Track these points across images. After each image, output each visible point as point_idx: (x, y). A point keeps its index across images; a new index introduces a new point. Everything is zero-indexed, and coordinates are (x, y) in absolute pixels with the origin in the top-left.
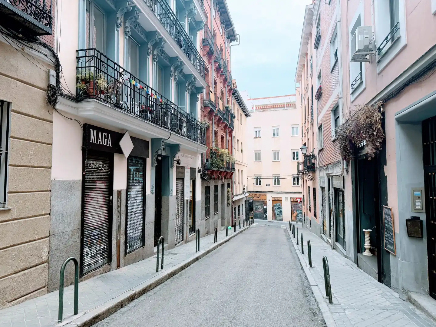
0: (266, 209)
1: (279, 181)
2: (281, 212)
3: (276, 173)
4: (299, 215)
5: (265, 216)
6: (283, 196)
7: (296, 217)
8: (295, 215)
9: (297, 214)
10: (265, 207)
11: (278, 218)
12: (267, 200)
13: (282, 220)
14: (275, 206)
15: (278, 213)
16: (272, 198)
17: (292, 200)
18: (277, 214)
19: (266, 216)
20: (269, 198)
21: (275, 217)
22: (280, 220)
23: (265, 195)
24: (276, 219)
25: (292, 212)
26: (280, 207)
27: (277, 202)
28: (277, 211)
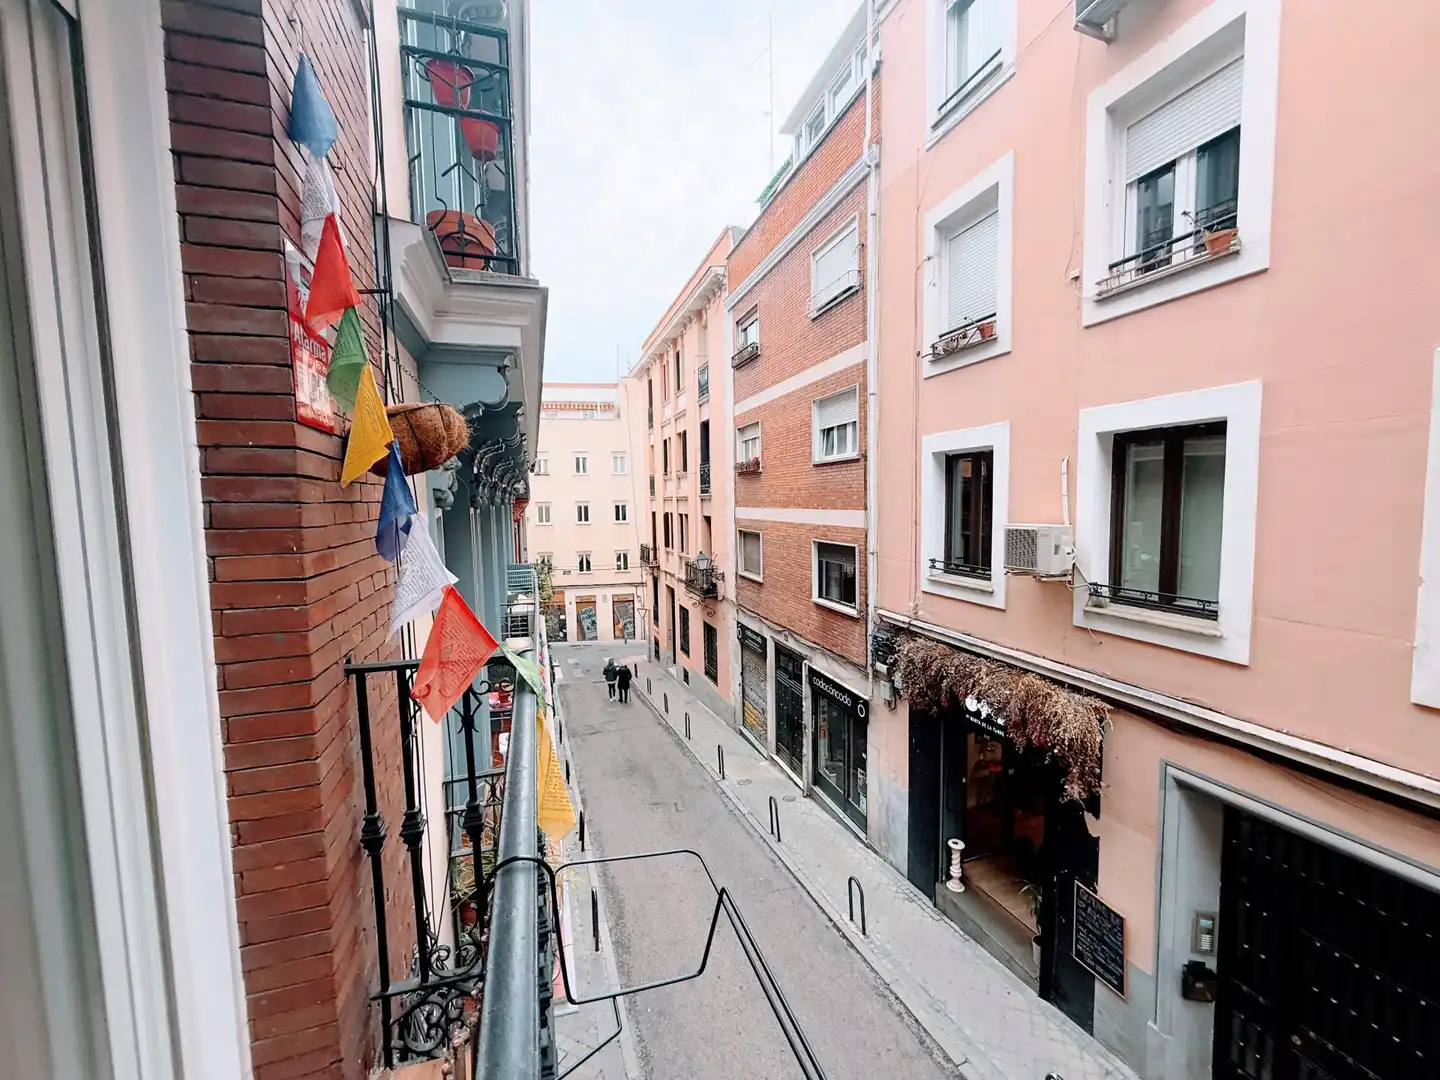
0: (565, 620)
1: (588, 563)
2: (594, 623)
3: (584, 548)
4: (628, 626)
5: (561, 635)
6: (598, 593)
7: (622, 631)
8: (620, 626)
9: (625, 624)
10: (562, 617)
11: (587, 636)
12: (567, 603)
13: (596, 638)
14: (583, 613)
15: (589, 625)
16: (577, 597)
17: (616, 599)
18: (585, 628)
19: (565, 634)
20: (570, 599)
21: (582, 635)
22: (591, 639)
23: (562, 593)
24: (584, 638)
25: (615, 623)
26: (592, 616)
27: (587, 605)
28: (586, 623)
